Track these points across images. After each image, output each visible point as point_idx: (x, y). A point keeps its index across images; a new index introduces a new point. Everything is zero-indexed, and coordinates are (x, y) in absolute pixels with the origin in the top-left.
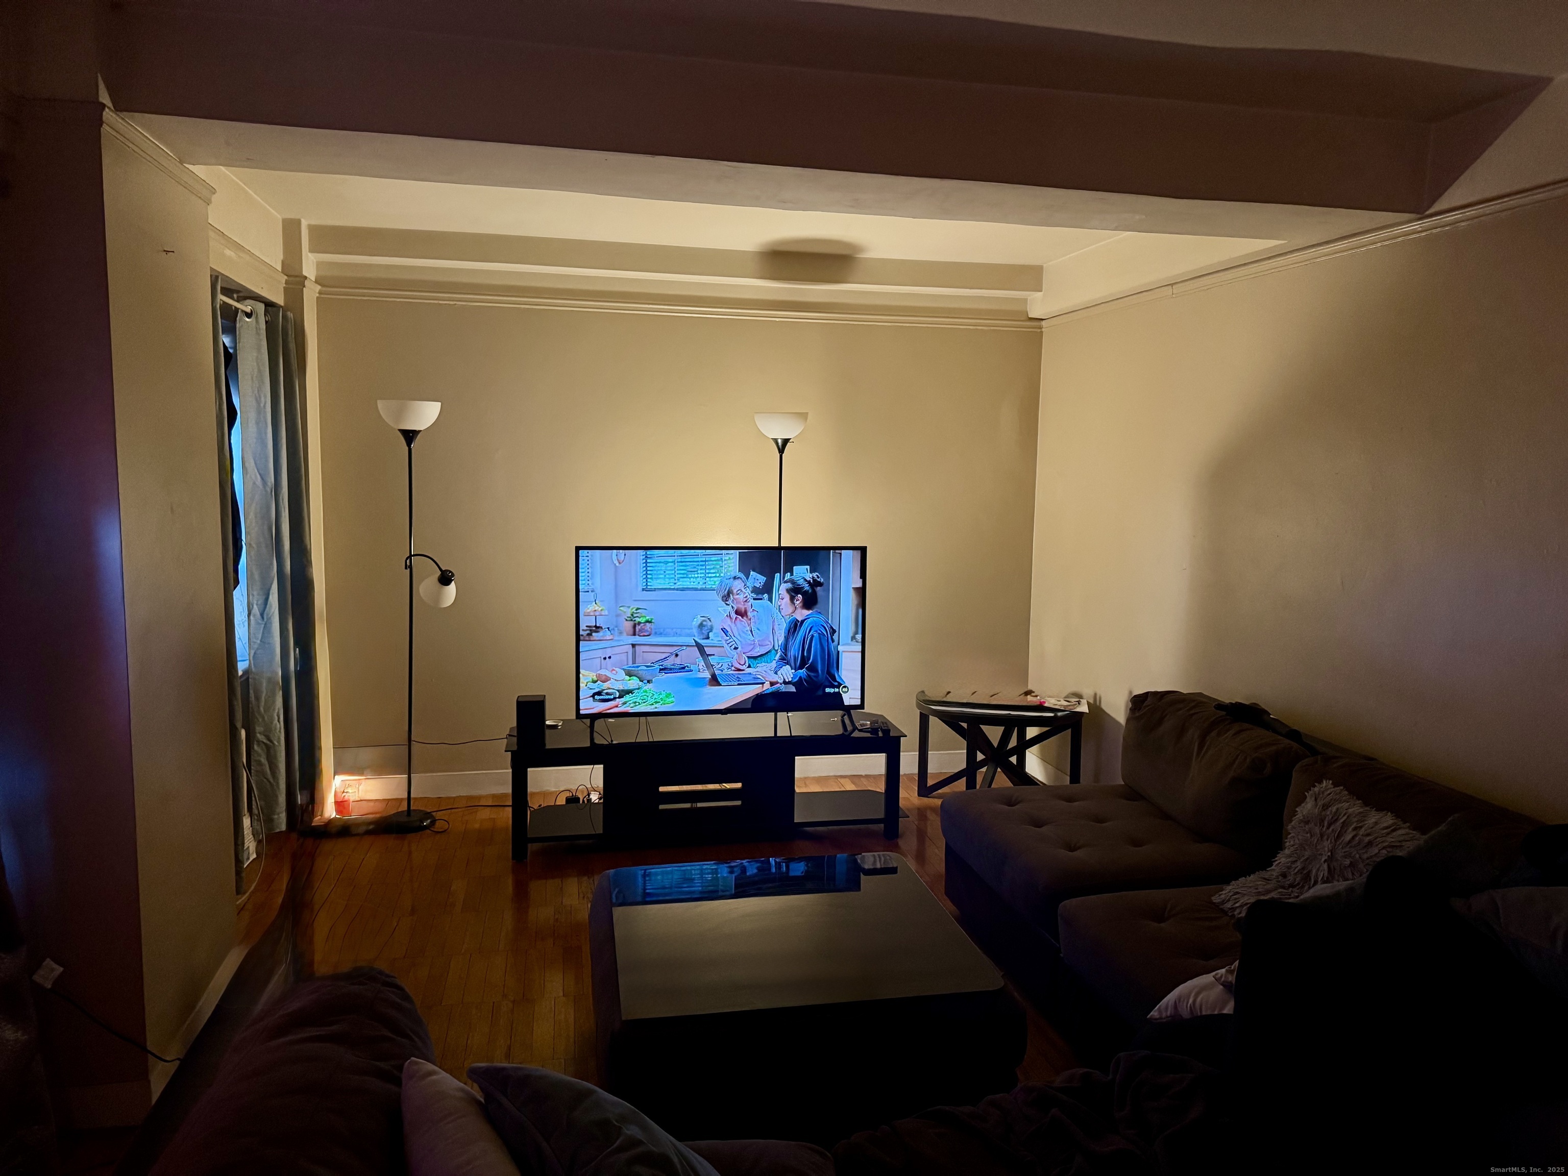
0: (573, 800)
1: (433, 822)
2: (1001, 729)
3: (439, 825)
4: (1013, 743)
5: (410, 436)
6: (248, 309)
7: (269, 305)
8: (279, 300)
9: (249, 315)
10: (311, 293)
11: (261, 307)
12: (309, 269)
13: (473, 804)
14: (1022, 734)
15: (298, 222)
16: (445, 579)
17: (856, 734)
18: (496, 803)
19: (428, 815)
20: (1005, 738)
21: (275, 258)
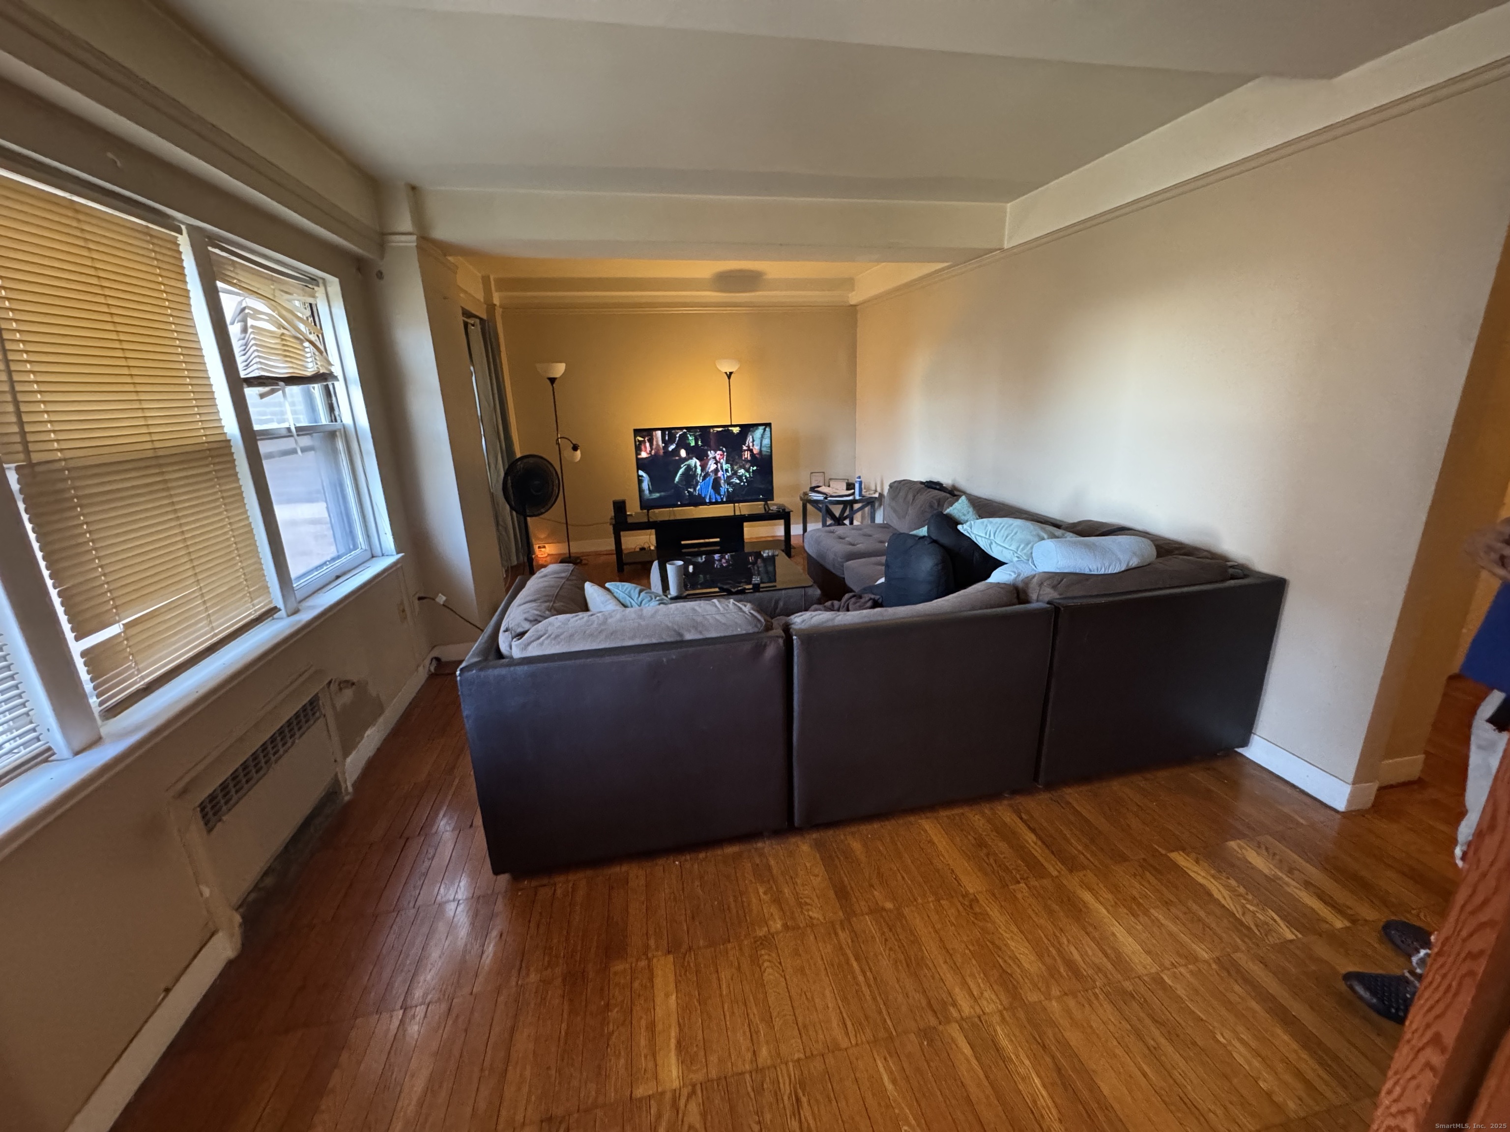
0: (642, 549)
1: (581, 560)
2: (841, 506)
3: (584, 562)
4: (847, 513)
5: (552, 380)
6: (472, 322)
7: (481, 319)
8: (484, 317)
9: (473, 325)
10: (498, 312)
11: (478, 321)
12: (496, 301)
13: (598, 554)
14: (852, 507)
15: (489, 277)
16: (575, 448)
17: (770, 512)
18: (608, 554)
19: (578, 558)
20: (843, 511)
21: (480, 296)
